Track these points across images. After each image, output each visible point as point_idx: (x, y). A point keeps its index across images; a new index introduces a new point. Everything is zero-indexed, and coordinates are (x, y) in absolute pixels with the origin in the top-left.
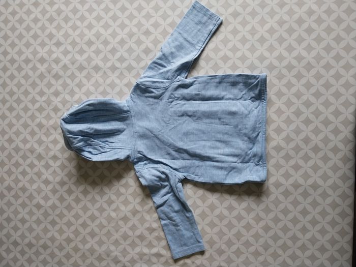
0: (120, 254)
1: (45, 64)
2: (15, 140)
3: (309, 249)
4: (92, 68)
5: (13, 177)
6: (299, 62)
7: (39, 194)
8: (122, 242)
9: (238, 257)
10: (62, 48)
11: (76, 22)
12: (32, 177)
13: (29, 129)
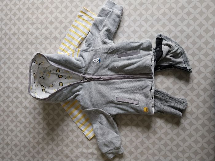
0: (69, 152)
1: (24, 36)
2: (7, 82)
3: (187, 152)
4: (53, 38)
5: (6, 104)
6: (182, 34)
7: (21, 115)
8: (70, 144)
9: (142, 156)
10: (35, 26)
11: (43, 10)
12: (17, 104)
13: (15, 75)
